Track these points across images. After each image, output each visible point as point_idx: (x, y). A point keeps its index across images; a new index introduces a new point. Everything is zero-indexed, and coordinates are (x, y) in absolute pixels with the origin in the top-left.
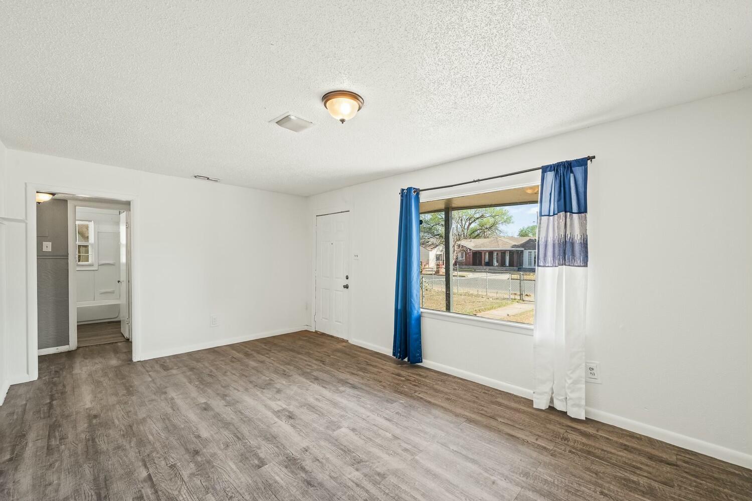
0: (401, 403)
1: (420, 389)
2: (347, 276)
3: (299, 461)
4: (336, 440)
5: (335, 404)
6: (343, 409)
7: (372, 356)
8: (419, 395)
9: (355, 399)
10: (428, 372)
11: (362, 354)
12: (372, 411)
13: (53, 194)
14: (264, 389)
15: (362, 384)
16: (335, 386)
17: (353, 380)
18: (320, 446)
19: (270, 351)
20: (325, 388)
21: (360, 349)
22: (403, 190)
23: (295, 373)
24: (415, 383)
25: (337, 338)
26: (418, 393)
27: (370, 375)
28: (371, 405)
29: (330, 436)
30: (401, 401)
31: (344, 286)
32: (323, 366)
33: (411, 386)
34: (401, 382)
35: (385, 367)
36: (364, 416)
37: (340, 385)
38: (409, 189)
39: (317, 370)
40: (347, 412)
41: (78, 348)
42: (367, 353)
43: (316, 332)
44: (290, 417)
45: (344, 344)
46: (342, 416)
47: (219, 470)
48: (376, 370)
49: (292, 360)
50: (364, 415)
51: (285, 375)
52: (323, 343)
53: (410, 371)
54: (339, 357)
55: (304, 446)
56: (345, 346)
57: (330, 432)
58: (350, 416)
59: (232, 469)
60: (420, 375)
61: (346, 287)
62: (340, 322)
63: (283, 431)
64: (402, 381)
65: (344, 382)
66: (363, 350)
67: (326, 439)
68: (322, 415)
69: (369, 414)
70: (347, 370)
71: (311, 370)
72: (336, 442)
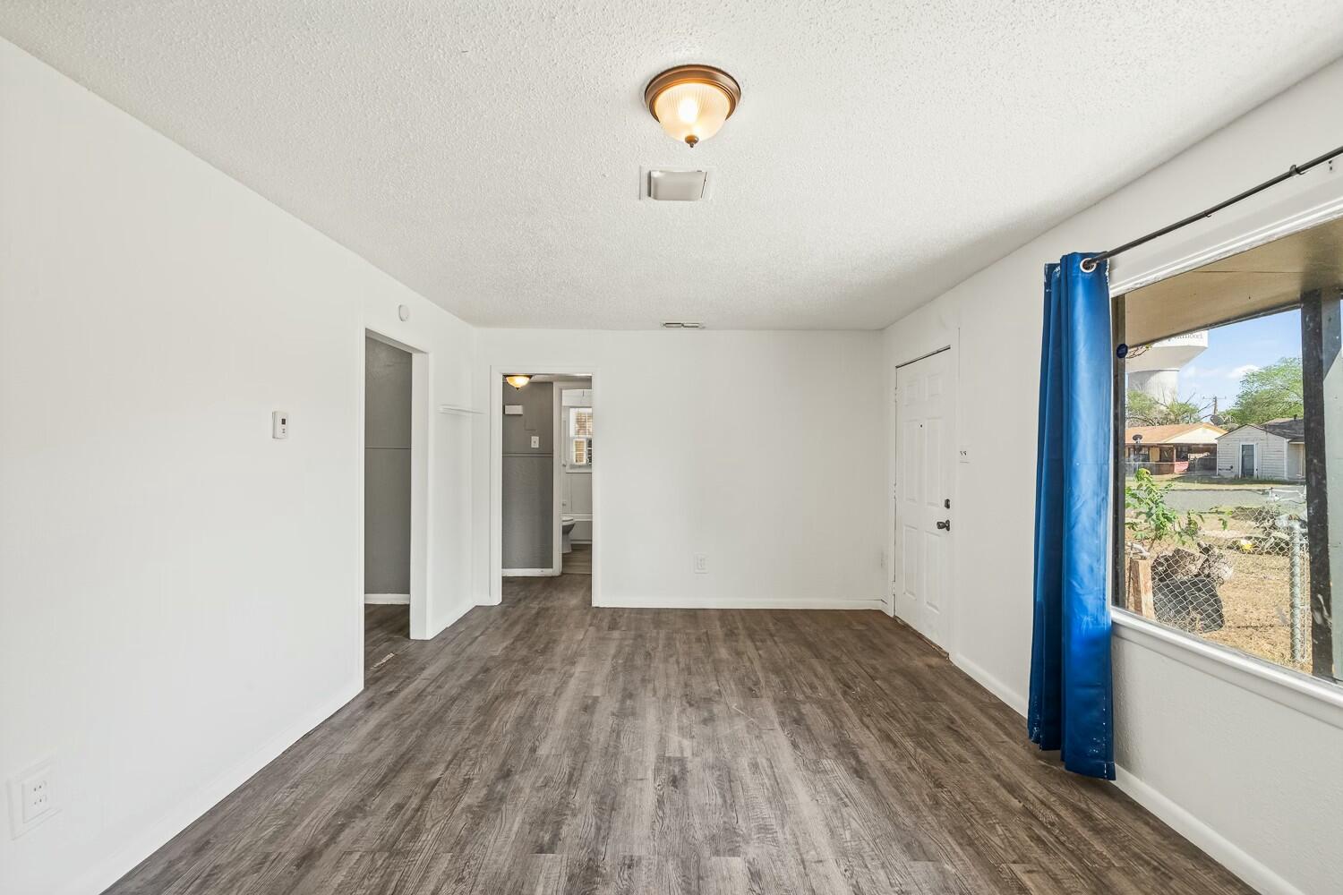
0: (943, 872)
1: (1045, 860)
2: (948, 501)
3: (599, 879)
4: (700, 878)
5: (778, 794)
6: (784, 812)
7: (981, 710)
8: (1025, 878)
9: (831, 801)
10: (1128, 819)
11: (958, 699)
12: (843, 853)
13: (530, 377)
14: (691, 705)
15: (887, 772)
16: (819, 751)
17: (874, 752)
18: (660, 872)
19: (772, 635)
20: (795, 745)
21: (963, 684)
22: (1051, 268)
23: (770, 694)
24: (1042, 833)
25: (929, 643)
26: (1029, 867)
27: (928, 757)
28: (856, 835)
29: (698, 862)
30: (948, 867)
31: (938, 523)
32: (840, 696)
33: (1023, 835)
34: (1000, 813)
35: (990, 752)
36: (810, 856)
37: (832, 753)
38: (1069, 260)
39: (819, 702)
40: (783, 826)
41: (563, 574)
42: (974, 700)
43: (895, 619)
44: (674, 782)
45: (934, 661)
46: (764, 829)
47: (499, 820)
48: (957, 749)
49: (791, 666)
50: (813, 852)
51: (750, 691)
52: (889, 645)
53: (1063, 790)
54: (894, 688)
55: (636, 854)
56: (930, 666)
57: (706, 852)
58: (780, 836)
59: (510, 830)
60: (1086, 817)
61: (945, 526)
62: (936, 608)
63: (637, 802)
64: (1006, 808)
65: (846, 750)
66: (970, 690)
67: (684, 865)
68: (729, 804)
69: (828, 854)
70: (884, 725)
71: (807, 697)
72: (694, 883)
